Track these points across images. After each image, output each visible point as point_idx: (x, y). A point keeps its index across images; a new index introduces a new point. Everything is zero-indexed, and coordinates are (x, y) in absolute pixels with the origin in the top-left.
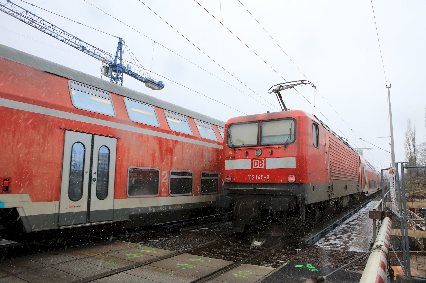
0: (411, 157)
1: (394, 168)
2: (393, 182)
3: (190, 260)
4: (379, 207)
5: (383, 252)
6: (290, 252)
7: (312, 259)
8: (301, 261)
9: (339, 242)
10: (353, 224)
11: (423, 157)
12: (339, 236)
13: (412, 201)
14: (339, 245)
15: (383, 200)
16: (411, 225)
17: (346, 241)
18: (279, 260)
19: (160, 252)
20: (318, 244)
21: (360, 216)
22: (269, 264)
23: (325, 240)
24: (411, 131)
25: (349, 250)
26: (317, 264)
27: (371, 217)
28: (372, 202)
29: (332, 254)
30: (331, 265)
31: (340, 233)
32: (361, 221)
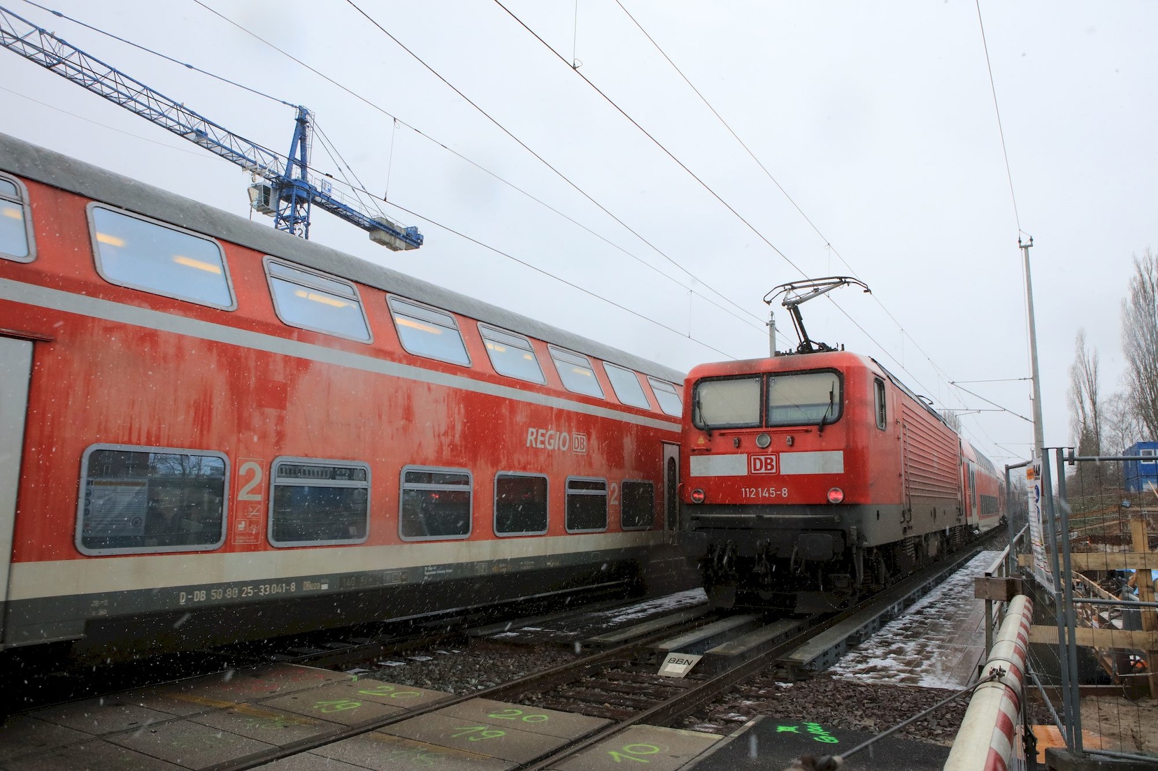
0: (1087, 431)
1: (1038, 462)
2: (1037, 501)
3: (492, 716)
4: (1000, 567)
5: (1008, 689)
6: (761, 692)
7: (822, 711)
8: (792, 715)
9: (894, 663)
10: (933, 613)
11: (1118, 432)
12: (894, 647)
13: (1089, 550)
14: (895, 672)
15: (1010, 549)
16: (1085, 616)
17: (915, 661)
18: (732, 714)
19: (411, 695)
20: (839, 670)
21: (952, 592)
22: (706, 725)
23: (857, 659)
24: (1086, 363)
25: (921, 684)
26: (835, 722)
27: (978, 595)
28: (984, 555)
29: (876, 695)
30: (873, 725)
31: (898, 638)
32: (953, 605)
